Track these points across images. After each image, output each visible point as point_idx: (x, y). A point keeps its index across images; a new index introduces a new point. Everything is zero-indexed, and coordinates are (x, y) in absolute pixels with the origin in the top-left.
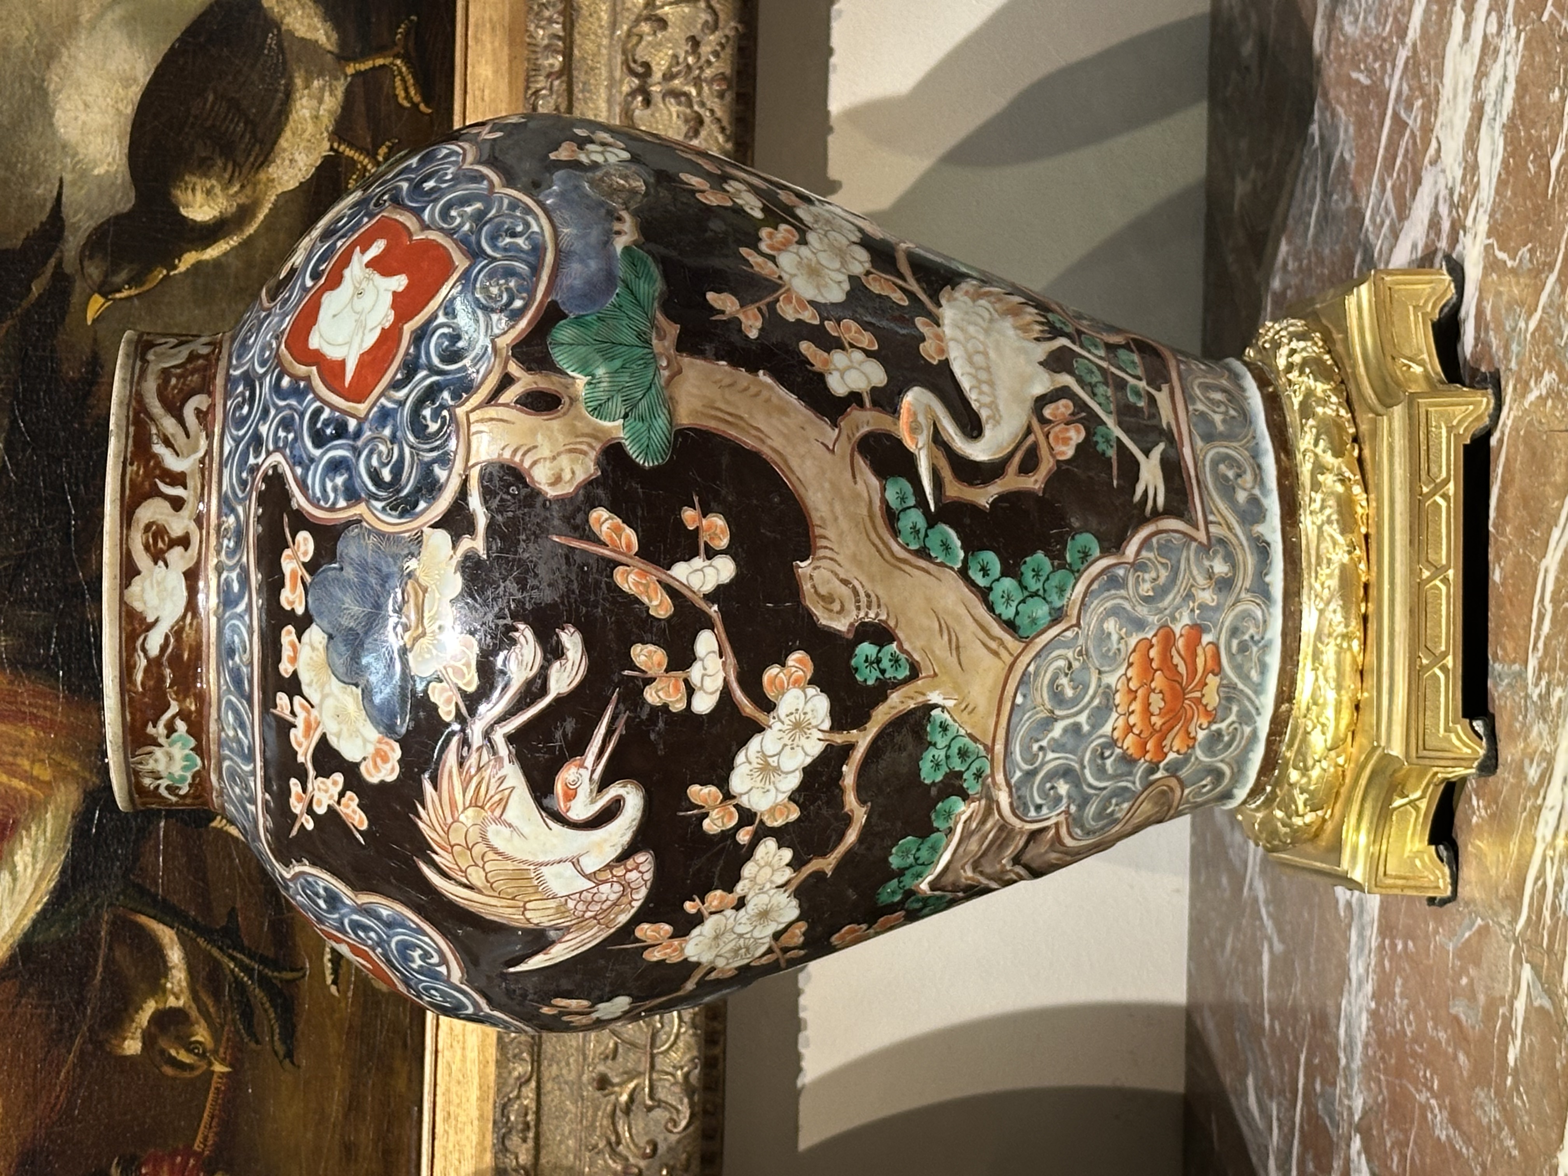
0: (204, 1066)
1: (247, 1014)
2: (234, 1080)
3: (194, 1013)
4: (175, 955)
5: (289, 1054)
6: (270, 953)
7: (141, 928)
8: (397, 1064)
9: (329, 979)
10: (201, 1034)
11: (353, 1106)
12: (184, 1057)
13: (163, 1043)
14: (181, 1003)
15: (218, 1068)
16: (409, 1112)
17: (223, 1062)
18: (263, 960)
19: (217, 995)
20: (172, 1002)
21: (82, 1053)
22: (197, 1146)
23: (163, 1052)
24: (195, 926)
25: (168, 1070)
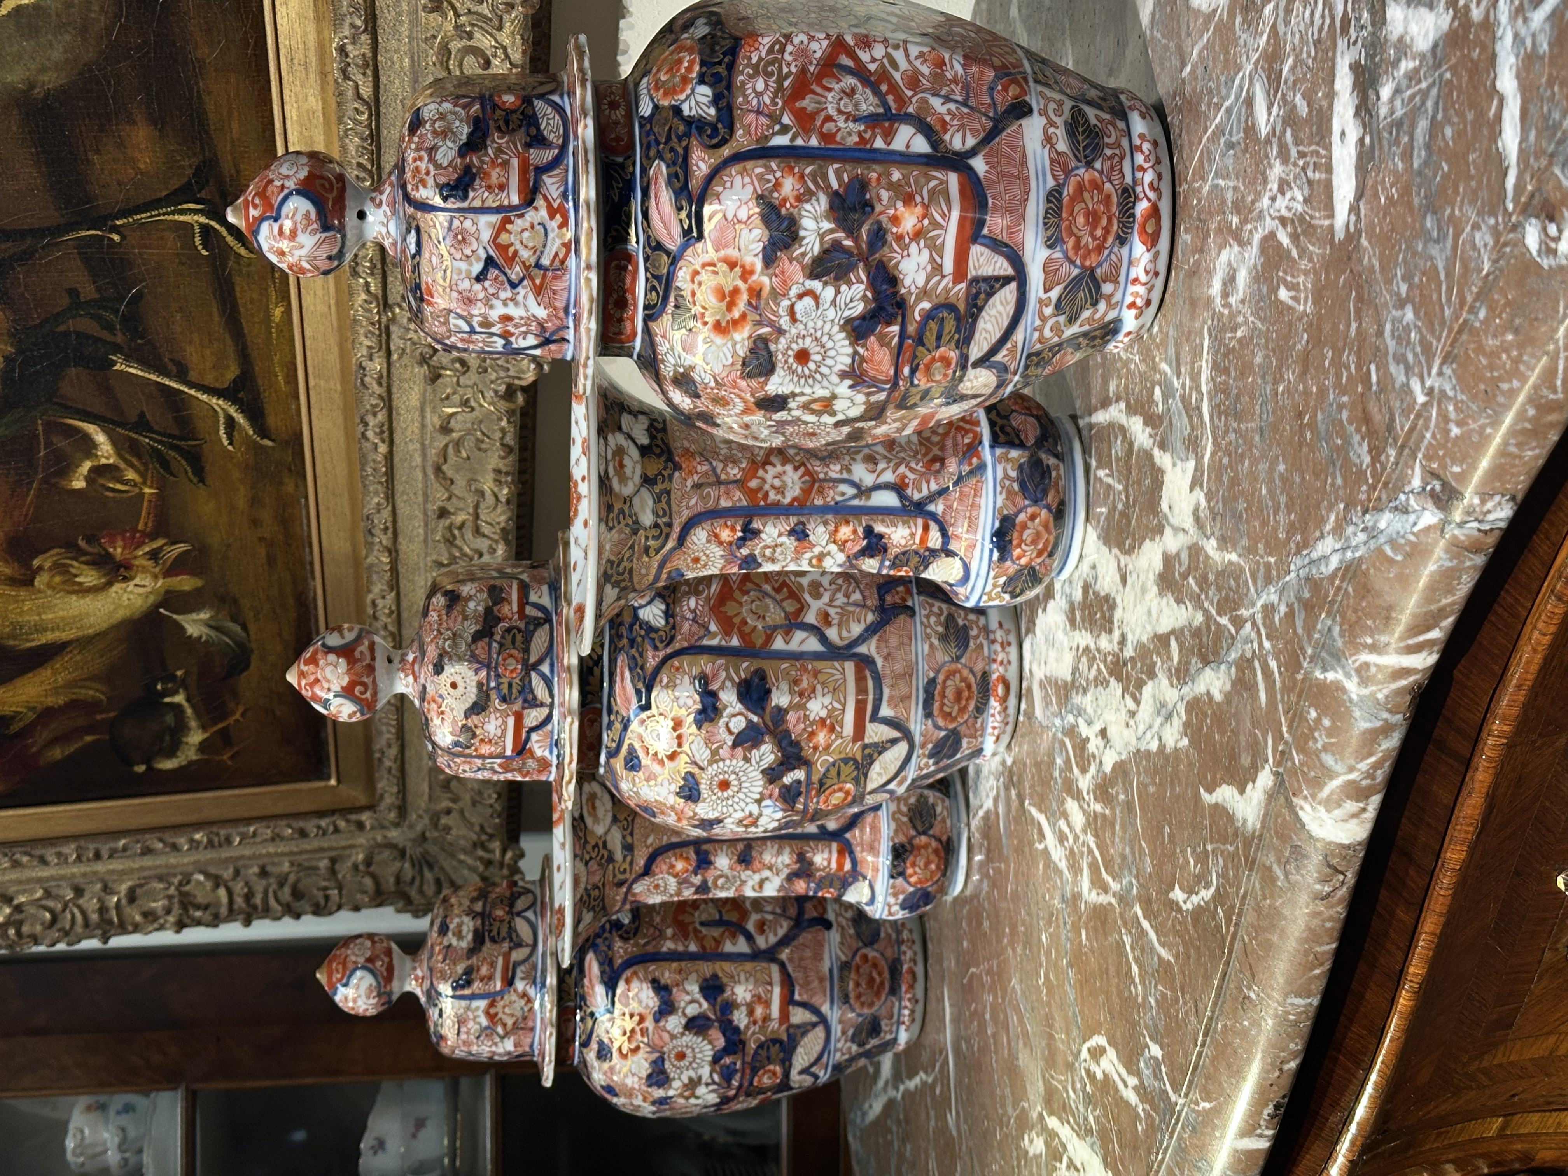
0: (137, 490)
1: (165, 464)
2: (161, 497)
3: (122, 465)
4: (100, 438)
5: (202, 480)
6: (176, 432)
7: (70, 425)
8: (286, 480)
9: (226, 443)
10: (131, 475)
11: (255, 501)
12: (119, 487)
13: (101, 481)
14: (111, 461)
15: (147, 490)
16: (299, 502)
17: (151, 487)
18: (170, 436)
19: (139, 457)
20: (103, 461)
21: (39, 490)
22: (141, 527)
23: (103, 486)
24: (113, 422)
25: (108, 494)
